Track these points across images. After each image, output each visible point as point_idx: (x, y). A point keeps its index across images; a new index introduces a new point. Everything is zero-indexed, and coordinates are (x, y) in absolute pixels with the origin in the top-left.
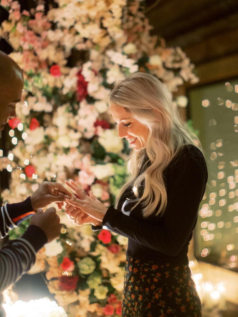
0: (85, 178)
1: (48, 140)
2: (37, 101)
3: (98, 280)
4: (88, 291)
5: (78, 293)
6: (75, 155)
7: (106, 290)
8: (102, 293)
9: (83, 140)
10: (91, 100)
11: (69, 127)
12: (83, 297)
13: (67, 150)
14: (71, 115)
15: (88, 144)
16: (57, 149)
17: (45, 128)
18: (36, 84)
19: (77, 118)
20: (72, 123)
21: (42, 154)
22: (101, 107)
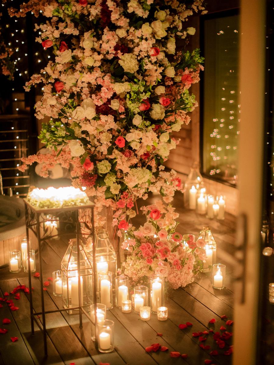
0: (105, 93)
1: (76, 60)
2: (66, 27)
3: (113, 179)
4: (104, 188)
5: (96, 189)
6: (98, 73)
7: (119, 187)
8: (116, 189)
9: (105, 61)
10: (114, 27)
11: (93, 50)
12: (100, 192)
13: (91, 69)
14: (95, 39)
15: (109, 65)
16: (83, 68)
17: (73, 50)
18: (66, 11)
19: (101, 42)
20: (96, 46)
21: (70, 71)
22: (121, 33)
